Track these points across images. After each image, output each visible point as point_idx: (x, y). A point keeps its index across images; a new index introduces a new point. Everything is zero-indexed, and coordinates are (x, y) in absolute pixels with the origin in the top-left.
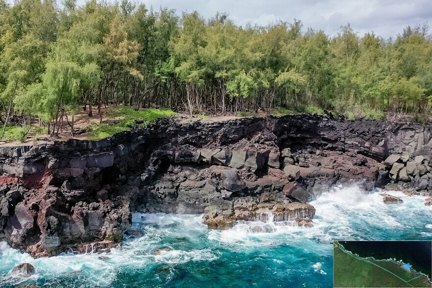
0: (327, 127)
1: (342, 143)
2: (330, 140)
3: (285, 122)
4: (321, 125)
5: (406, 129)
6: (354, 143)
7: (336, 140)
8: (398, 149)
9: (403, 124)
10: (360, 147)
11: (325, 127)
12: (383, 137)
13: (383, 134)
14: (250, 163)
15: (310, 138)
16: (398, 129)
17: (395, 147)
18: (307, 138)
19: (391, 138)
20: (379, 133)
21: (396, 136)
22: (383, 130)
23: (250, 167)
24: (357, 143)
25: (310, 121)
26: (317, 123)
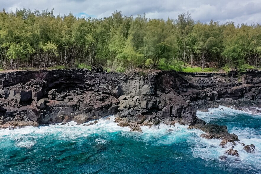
0: (89, 77)
1: (97, 87)
2: (90, 85)
3: (56, 74)
4: (86, 75)
5: (132, 79)
6: (104, 87)
7: (94, 85)
8: (128, 91)
9: (130, 76)
10: (107, 89)
11: (88, 77)
12: (118, 83)
13: (118, 82)
14: (17, 98)
15: (78, 83)
16: (127, 79)
17: (126, 90)
18: (77, 83)
19: (123, 84)
20: (116, 81)
21: (126, 83)
22: (118, 80)
23: (17, 100)
24: (105, 87)
25: (77, 73)
26: (83, 74)
